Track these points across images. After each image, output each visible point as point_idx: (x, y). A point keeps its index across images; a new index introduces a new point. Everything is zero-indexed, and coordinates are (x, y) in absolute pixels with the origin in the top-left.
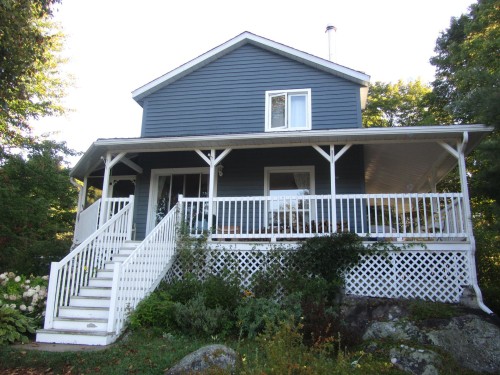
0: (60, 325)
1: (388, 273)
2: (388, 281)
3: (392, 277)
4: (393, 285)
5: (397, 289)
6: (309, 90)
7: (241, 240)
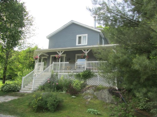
0: (24, 89)
1: (97, 80)
2: (97, 82)
3: (98, 81)
4: (98, 83)
5: (98, 84)
6: (87, 34)
7: (65, 72)
